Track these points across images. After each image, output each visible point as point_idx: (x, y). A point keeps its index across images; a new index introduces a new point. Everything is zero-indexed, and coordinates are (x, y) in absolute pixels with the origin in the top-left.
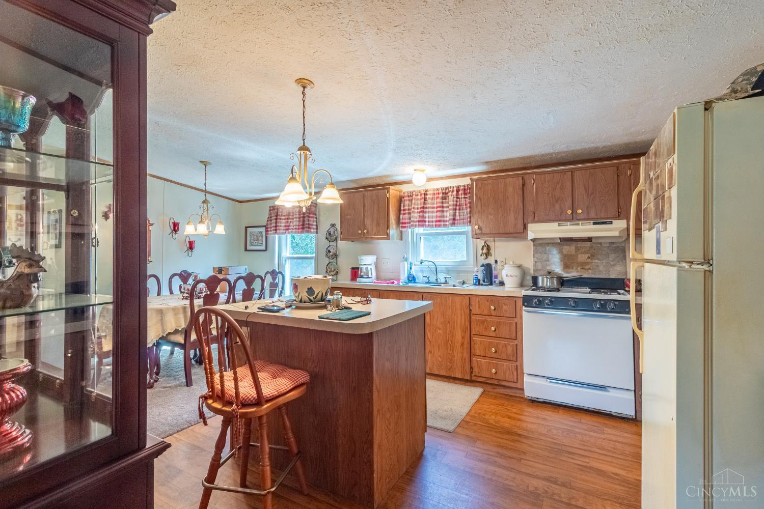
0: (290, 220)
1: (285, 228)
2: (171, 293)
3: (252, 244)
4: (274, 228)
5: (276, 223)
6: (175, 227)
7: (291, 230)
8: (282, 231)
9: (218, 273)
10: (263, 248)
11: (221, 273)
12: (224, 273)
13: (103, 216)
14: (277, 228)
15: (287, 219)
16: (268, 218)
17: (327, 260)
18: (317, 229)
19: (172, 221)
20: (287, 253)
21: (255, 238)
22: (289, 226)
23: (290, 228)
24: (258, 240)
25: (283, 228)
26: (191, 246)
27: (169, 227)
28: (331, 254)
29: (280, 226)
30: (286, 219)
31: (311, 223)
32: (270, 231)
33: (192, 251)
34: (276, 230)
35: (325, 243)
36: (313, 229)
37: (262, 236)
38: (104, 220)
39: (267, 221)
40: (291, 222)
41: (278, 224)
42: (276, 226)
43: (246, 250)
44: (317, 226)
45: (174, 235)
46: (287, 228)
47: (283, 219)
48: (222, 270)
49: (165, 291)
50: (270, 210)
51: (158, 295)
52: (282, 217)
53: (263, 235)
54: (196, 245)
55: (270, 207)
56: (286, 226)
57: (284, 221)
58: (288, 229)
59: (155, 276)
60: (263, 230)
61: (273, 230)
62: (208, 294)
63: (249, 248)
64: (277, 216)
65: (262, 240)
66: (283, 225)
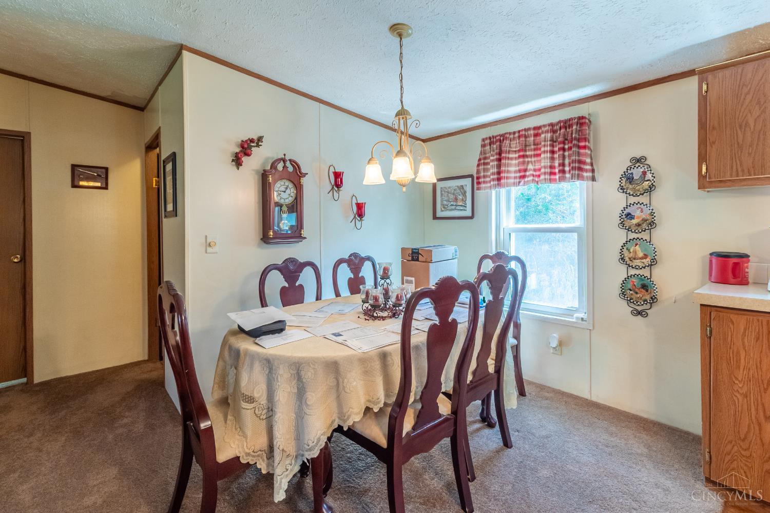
0: (526, 160)
1: (518, 175)
2: (338, 294)
3: (445, 208)
4: (496, 176)
5: (499, 166)
6: (338, 179)
7: (531, 178)
8: (512, 181)
9: (410, 258)
10: (468, 213)
11: (417, 260)
12: (423, 259)
13: (233, 161)
14: (502, 175)
15: (523, 156)
16: (480, 160)
17: (621, 236)
18: (593, 171)
19: (332, 170)
20: (509, 222)
21: (452, 197)
22: (525, 170)
23: (528, 173)
24: (456, 200)
25: (513, 175)
26: (360, 211)
27: (328, 181)
28: (635, 221)
29: (508, 172)
30: (520, 157)
31: (583, 158)
32: (484, 182)
33: (361, 220)
34: (499, 179)
35: (619, 201)
36: (586, 171)
37: (464, 194)
38: (235, 168)
39: (478, 165)
40: (528, 162)
41: (503, 168)
42: (499, 173)
43: (435, 217)
44: (592, 164)
45: (336, 194)
46: (522, 174)
47: (512, 159)
48: (418, 253)
49: (328, 292)
50: (483, 146)
51: (317, 299)
52: (511, 156)
53: (465, 192)
54: (367, 210)
55: (483, 140)
56: (520, 171)
57: (514, 162)
58: (523, 177)
59: (311, 264)
60: (468, 181)
61: (493, 180)
62: (435, 325)
63: (439, 214)
64: (500, 154)
65: (464, 200)
66: (513, 169)
